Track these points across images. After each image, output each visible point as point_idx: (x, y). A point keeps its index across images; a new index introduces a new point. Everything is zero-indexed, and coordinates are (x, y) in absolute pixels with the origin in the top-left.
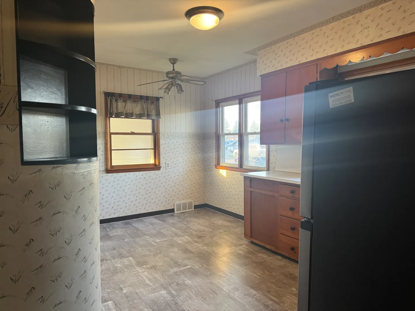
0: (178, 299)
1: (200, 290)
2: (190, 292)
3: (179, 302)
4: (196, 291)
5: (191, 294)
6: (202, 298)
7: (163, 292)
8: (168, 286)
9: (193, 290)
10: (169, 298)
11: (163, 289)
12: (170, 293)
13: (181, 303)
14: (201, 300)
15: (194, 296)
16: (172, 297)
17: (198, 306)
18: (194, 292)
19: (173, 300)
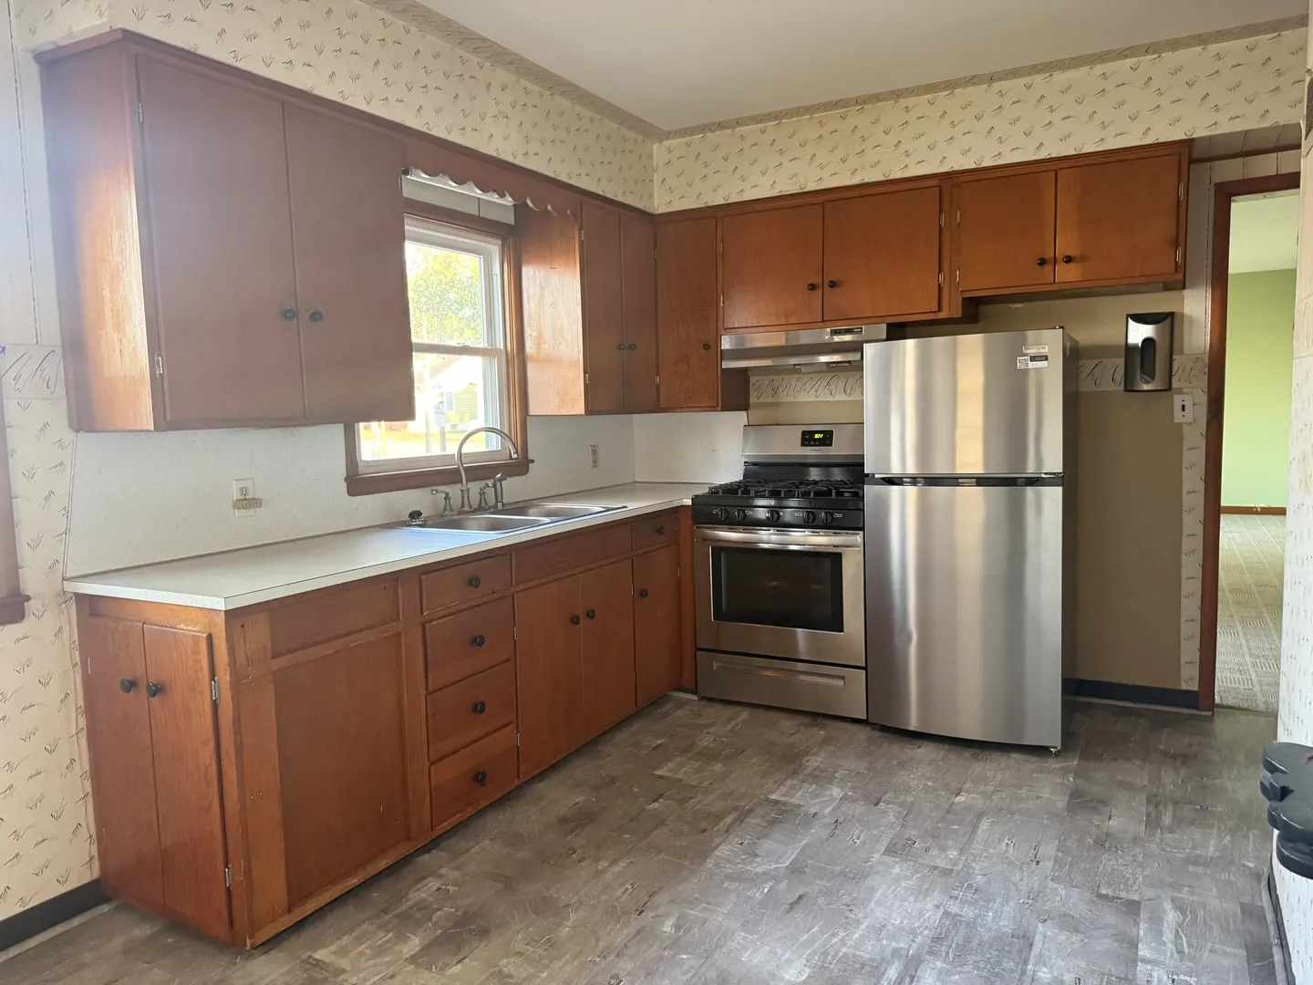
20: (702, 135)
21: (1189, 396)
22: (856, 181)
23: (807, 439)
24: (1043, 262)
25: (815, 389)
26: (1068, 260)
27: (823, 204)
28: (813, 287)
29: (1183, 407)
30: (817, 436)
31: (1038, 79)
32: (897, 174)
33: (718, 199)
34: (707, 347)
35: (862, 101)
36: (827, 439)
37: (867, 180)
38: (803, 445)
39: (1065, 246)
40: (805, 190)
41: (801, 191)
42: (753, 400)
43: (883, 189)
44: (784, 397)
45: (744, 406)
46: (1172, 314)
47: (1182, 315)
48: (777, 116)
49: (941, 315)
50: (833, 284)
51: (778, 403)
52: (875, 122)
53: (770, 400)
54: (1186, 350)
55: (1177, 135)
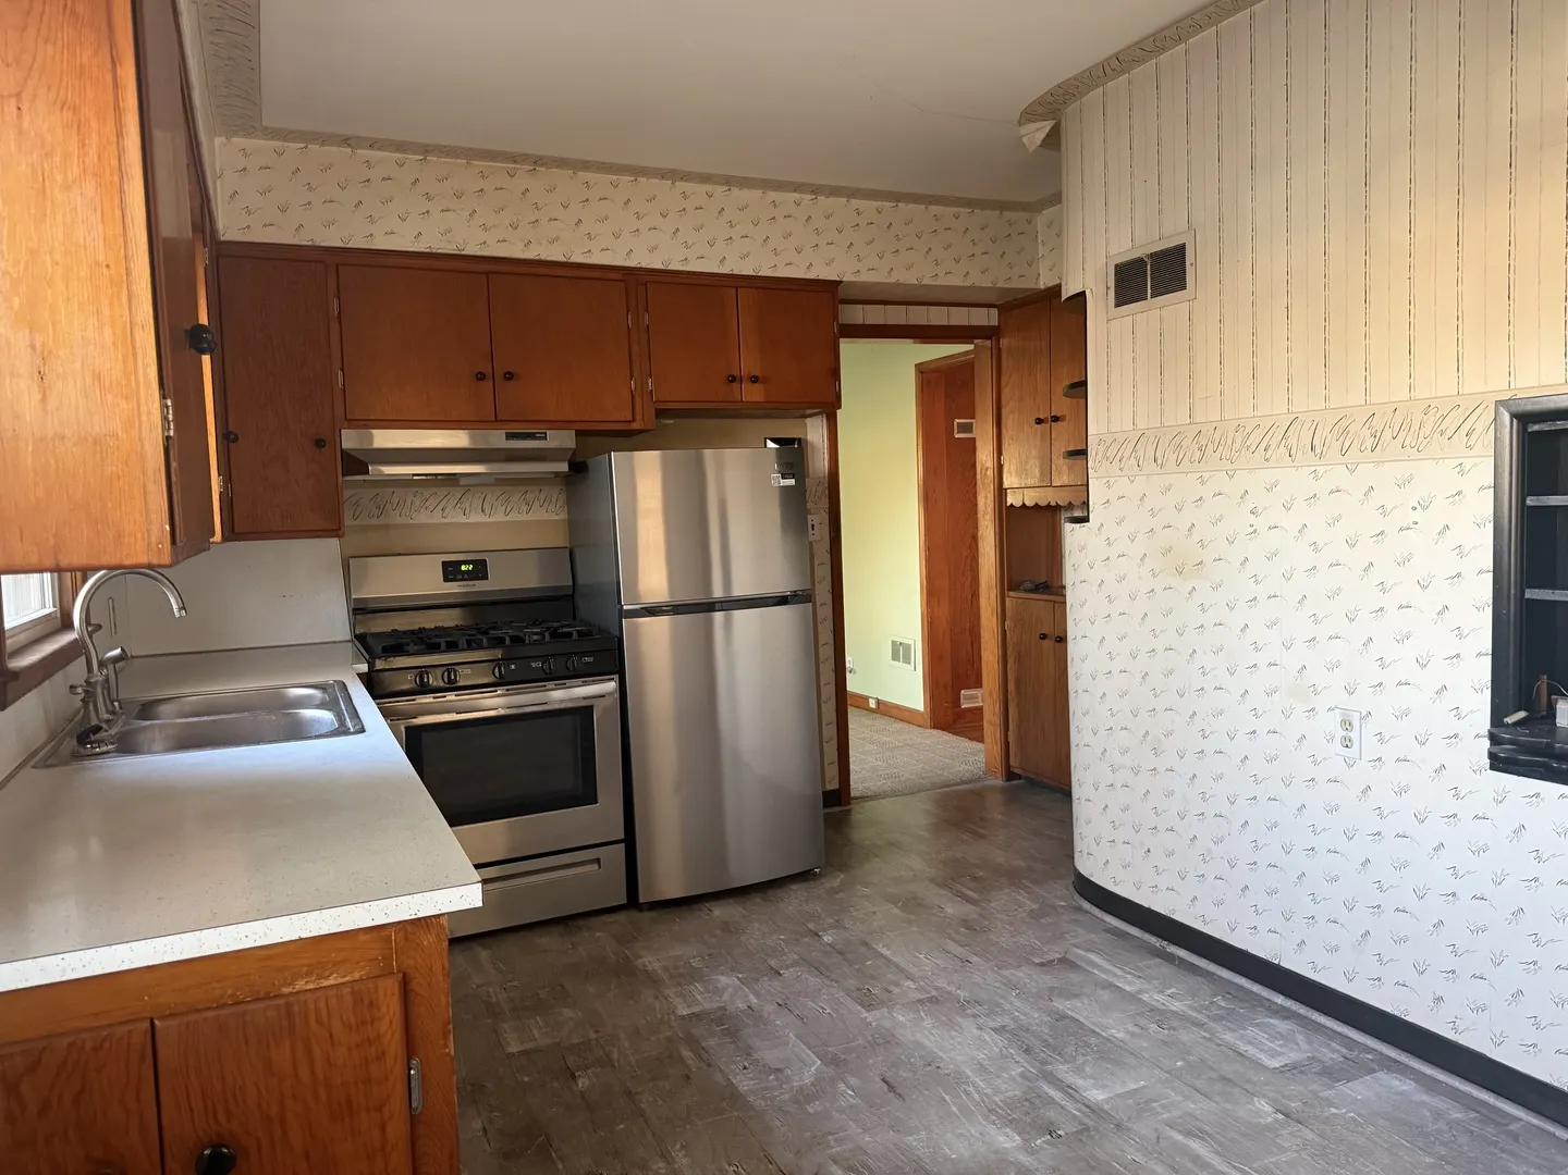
0: (1025, 1065)
1: (947, 1098)
2: (989, 1091)
3: (1019, 1055)
4: (965, 1092)
5: (980, 1083)
6: (941, 1065)
7: (1097, 1095)
8: (1091, 1123)
9: (976, 1096)
10: (1062, 1070)
11: (1106, 1107)
12: (1069, 1090)
13: (1012, 1051)
14: (941, 1058)
15: (970, 1074)
16: (1051, 1073)
17: (952, 1042)
18: (971, 1089)
19: (1044, 1063)
20: (302, 145)
21: (817, 516)
22: (530, 254)
23: (451, 571)
24: (732, 379)
25: (440, 507)
26: (755, 380)
27: (487, 274)
28: (481, 377)
29: (813, 526)
30: (463, 568)
31: (719, 189)
32: (578, 258)
33: (333, 239)
34: (319, 443)
35: (538, 161)
36: (480, 570)
37: (543, 257)
38: (446, 579)
39: (748, 364)
40: (463, 253)
41: (458, 253)
42: (348, 521)
43: (560, 272)
44: (396, 519)
45: (335, 531)
46: (800, 440)
47: (806, 441)
48: (426, 150)
49: (635, 426)
50: (509, 376)
51: (387, 527)
52: (551, 190)
53: (375, 521)
54: (811, 476)
55: (829, 274)
